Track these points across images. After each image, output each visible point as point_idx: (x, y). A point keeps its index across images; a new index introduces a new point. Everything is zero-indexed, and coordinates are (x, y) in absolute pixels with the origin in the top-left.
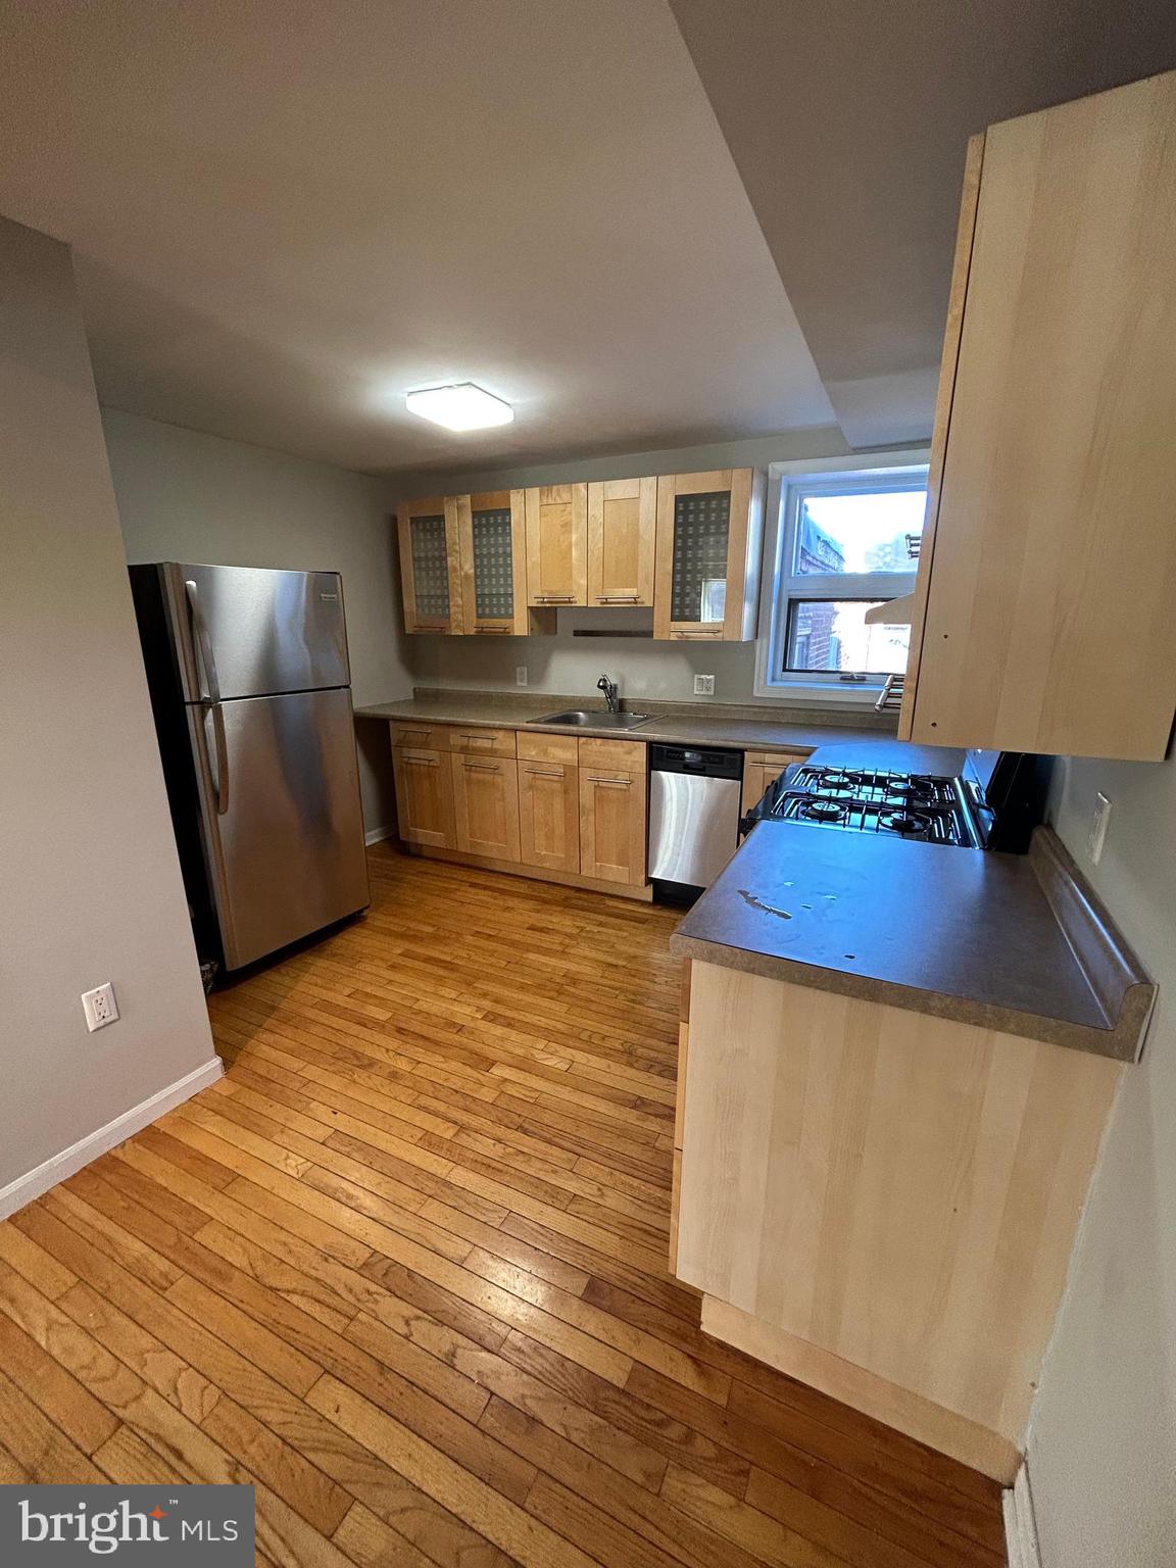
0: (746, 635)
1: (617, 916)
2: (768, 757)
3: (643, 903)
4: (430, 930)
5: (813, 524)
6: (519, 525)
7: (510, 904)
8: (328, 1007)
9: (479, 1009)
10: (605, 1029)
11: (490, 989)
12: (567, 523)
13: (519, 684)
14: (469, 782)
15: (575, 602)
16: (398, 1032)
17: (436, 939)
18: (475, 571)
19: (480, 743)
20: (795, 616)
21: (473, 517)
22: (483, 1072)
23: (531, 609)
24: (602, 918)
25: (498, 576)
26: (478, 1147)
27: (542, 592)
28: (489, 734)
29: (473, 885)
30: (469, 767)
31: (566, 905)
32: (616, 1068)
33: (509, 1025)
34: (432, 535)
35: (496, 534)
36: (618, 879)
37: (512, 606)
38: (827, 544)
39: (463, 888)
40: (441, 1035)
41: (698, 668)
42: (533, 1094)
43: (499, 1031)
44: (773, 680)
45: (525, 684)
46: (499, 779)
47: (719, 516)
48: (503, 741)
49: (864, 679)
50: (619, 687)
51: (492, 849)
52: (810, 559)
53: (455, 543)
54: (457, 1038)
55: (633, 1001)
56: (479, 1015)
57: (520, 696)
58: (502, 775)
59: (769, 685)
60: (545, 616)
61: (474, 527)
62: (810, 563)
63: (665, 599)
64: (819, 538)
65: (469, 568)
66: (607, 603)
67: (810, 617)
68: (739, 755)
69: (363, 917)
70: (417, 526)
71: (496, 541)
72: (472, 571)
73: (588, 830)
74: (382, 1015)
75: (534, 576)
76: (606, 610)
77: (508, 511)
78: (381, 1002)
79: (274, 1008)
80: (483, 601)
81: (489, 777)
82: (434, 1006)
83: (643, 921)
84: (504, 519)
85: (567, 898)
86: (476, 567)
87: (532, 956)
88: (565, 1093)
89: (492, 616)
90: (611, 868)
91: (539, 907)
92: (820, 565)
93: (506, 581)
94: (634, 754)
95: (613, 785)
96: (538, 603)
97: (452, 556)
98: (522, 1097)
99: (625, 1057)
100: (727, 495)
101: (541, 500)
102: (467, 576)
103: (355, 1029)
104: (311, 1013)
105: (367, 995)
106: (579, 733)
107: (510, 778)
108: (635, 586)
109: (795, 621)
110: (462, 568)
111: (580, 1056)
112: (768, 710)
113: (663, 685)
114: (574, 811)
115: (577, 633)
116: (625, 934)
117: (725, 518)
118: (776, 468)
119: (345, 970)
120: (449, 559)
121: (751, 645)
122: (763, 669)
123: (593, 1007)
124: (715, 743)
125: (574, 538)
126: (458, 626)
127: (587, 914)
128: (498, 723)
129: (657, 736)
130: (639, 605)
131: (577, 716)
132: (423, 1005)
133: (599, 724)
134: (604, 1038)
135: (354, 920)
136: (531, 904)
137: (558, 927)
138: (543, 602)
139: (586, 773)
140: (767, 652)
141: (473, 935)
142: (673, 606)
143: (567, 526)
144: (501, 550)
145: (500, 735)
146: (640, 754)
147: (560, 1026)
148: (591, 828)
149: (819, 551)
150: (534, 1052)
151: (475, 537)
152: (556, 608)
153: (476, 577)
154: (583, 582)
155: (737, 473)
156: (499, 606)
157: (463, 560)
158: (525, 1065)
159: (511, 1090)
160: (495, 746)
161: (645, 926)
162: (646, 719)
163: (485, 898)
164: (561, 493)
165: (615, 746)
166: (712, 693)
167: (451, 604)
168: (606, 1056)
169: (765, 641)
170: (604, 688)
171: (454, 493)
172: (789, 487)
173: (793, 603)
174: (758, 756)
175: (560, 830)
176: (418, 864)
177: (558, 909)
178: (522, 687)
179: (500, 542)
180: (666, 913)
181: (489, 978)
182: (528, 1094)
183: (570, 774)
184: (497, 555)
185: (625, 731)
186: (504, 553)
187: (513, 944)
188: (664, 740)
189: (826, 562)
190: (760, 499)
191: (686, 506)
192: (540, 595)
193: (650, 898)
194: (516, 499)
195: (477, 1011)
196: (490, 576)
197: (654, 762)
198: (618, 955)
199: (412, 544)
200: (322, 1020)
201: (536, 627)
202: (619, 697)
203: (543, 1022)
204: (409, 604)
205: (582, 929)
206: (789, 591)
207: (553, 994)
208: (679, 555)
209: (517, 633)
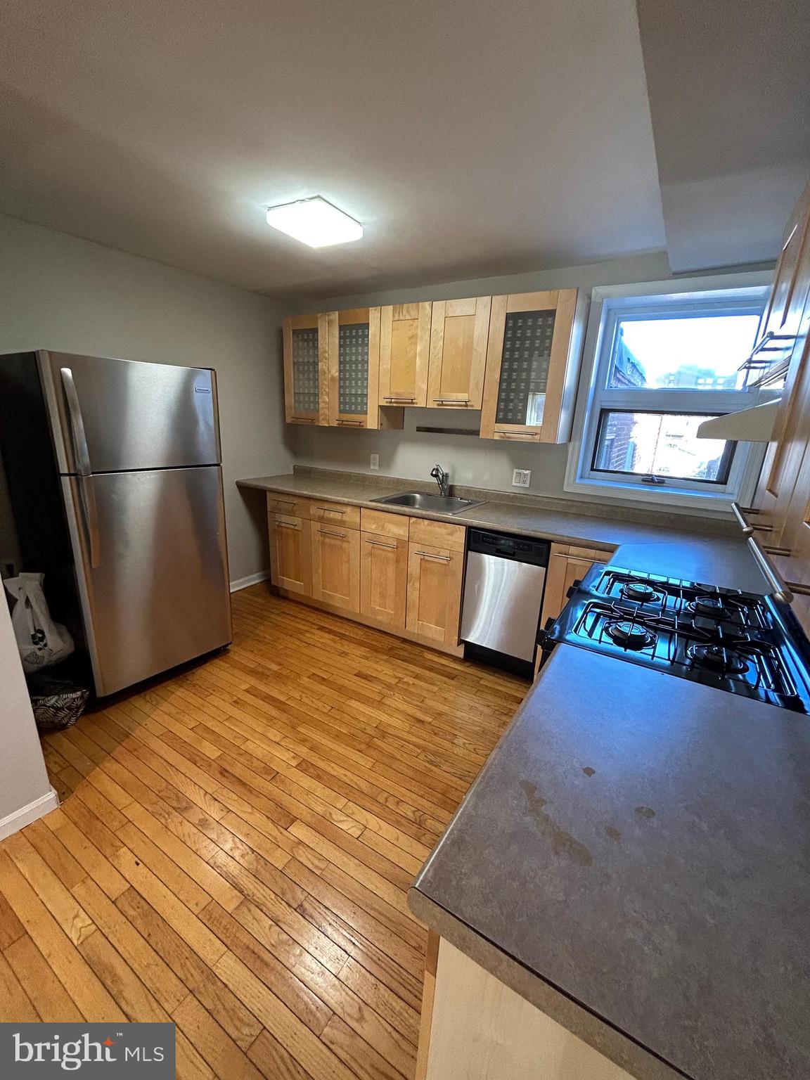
0: (560, 438)
1: (431, 669)
2: (573, 550)
3: (455, 659)
4: (275, 667)
5: (626, 348)
6: (375, 336)
7: (346, 649)
8: (171, 739)
9: (296, 756)
10: (401, 792)
11: (310, 734)
12: (413, 336)
13: (372, 467)
14: (323, 544)
15: (416, 403)
16: (221, 773)
17: (279, 677)
18: (340, 375)
19: (332, 515)
20: (605, 422)
21: (340, 331)
22: (282, 829)
23: (381, 407)
24: (418, 670)
25: (356, 379)
26: (254, 928)
27: (391, 393)
28: (339, 508)
29: (321, 628)
30: (324, 534)
31: (391, 653)
32: (405, 841)
33: (318, 778)
34: (308, 345)
35: (357, 345)
36: (436, 637)
37: (366, 404)
38: (634, 365)
39: (313, 630)
40: (258, 782)
41: (517, 463)
42: (322, 865)
43: (307, 782)
44: (582, 477)
45: (377, 468)
46: (345, 545)
47: (543, 332)
48: (351, 516)
49: (663, 482)
50: (450, 475)
51: (338, 601)
52: (620, 377)
53: (325, 352)
54: (270, 787)
55: (431, 763)
56: (294, 763)
57: (372, 477)
58: (349, 542)
59: (577, 483)
60: (394, 414)
61: (340, 338)
62: (619, 380)
63: (492, 404)
64: (629, 359)
65: (335, 372)
66: (443, 405)
67: (615, 425)
68: (546, 545)
69: (228, 650)
70: (297, 337)
71: (357, 350)
72: (337, 374)
73: (413, 595)
74: (212, 751)
75: (385, 379)
76: (441, 410)
77: (367, 326)
78: (216, 738)
79: (127, 735)
80: (345, 399)
81: (338, 543)
82: (257, 748)
83: (452, 677)
84: (363, 332)
85: (392, 649)
86: (340, 371)
87: (354, 704)
88: (351, 867)
89: (350, 412)
90: (431, 628)
91: (369, 655)
92: (627, 382)
93: (362, 383)
94: (455, 535)
95: (436, 560)
96: (387, 402)
97: (321, 361)
98: (310, 866)
99: (414, 829)
100: (552, 313)
101: (394, 316)
102: (333, 378)
103: (185, 765)
104: (156, 745)
105: (207, 729)
106: (412, 514)
107: (354, 547)
108: (466, 391)
109: (605, 428)
110: (329, 372)
111: (373, 822)
112: (575, 504)
113: (486, 477)
114: (403, 579)
115: (419, 429)
116: (436, 689)
117: (549, 334)
118: (598, 291)
119: (196, 701)
120: (319, 363)
121: (564, 447)
122: (573, 470)
123: (396, 765)
124: (525, 532)
125: (419, 348)
126: (324, 419)
127: (405, 665)
128: (347, 500)
129: (476, 522)
130: (469, 408)
131: (414, 497)
132: (249, 746)
133: (429, 507)
134: (399, 802)
135: (219, 653)
136: (361, 651)
137: (381, 676)
138: (391, 402)
139: (414, 548)
140: (579, 453)
141: (309, 677)
142: (498, 410)
143: (413, 338)
144: (360, 358)
145: (348, 510)
146: (460, 536)
147: (363, 785)
148: (416, 594)
149: (627, 370)
150: (334, 811)
151: (340, 346)
152: (404, 408)
153: (340, 379)
154: (424, 386)
155: (563, 293)
156: (356, 403)
157: (330, 366)
158: (322, 827)
159: (303, 856)
160: (343, 519)
161: (453, 682)
162: (470, 504)
163: (329, 642)
164: (409, 310)
165: (440, 527)
166: (527, 486)
167: (320, 400)
168: (396, 824)
169: (577, 444)
170: (436, 476)
171: (327, 310)
172: (609, 310)
173: (604, 412)
174: (563, 548)
175: (391, 590)
176: (285, 604)
177: (385, 657)
178: (373, 470)
179: (360, 351)
180: (473, 670)
181: (311, 722)
182: (316, 862)
183: (402, 547)
184: (357, 362)
185: (449, 516)
186: (363, 360)
187: (341, 689)
188: (481, 526)
189: (632, 381)
190: (581, 324)
191: (515, 323)
192: (388, 396)
193: (462, 656)
194: (374, 315)
195: (294, 758)
196: (350, 379)
197: (472, 544)
198: (426, 710)
199: (293, 352)
200: (162, 753)
201: (385, 424)
202: (450, 484)
203: (349, 777)
204: (290, 400)
205: (400, 679)
206: (601, 401)
207: (363, 747)
208: (506, 365)
209: (369, 427)
